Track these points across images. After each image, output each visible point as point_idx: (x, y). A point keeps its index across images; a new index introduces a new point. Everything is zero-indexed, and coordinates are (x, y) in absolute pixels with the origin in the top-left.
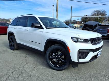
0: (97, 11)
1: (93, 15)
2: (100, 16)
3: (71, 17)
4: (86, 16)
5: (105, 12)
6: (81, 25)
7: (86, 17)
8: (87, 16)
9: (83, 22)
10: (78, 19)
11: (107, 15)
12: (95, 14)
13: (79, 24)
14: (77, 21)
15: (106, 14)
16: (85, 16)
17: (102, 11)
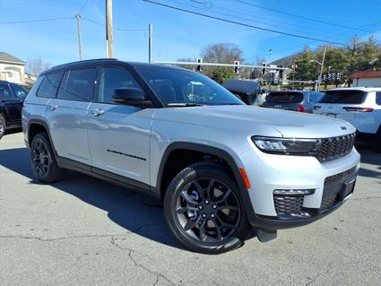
2: (238, 65)
4: (199, 61)
7: (199, 66)
8: (201, 64)
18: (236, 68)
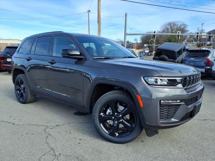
0: (170, 24)
1: (164, 31)
2: (180, 34)
3: (126, 34)
4: (155, 32)
5: (186, 26)
6: (142, 50)
7: (154, 35)
8: (156, 34)
9: (145, 45)
10: (136, 40)
11: (188, 31)
12: (167, 29)
13: (138, 49)
14: (133, 44)
15: (187, 29)
16: (148, 33)
17: (179, 24)
18: (178, 36)
